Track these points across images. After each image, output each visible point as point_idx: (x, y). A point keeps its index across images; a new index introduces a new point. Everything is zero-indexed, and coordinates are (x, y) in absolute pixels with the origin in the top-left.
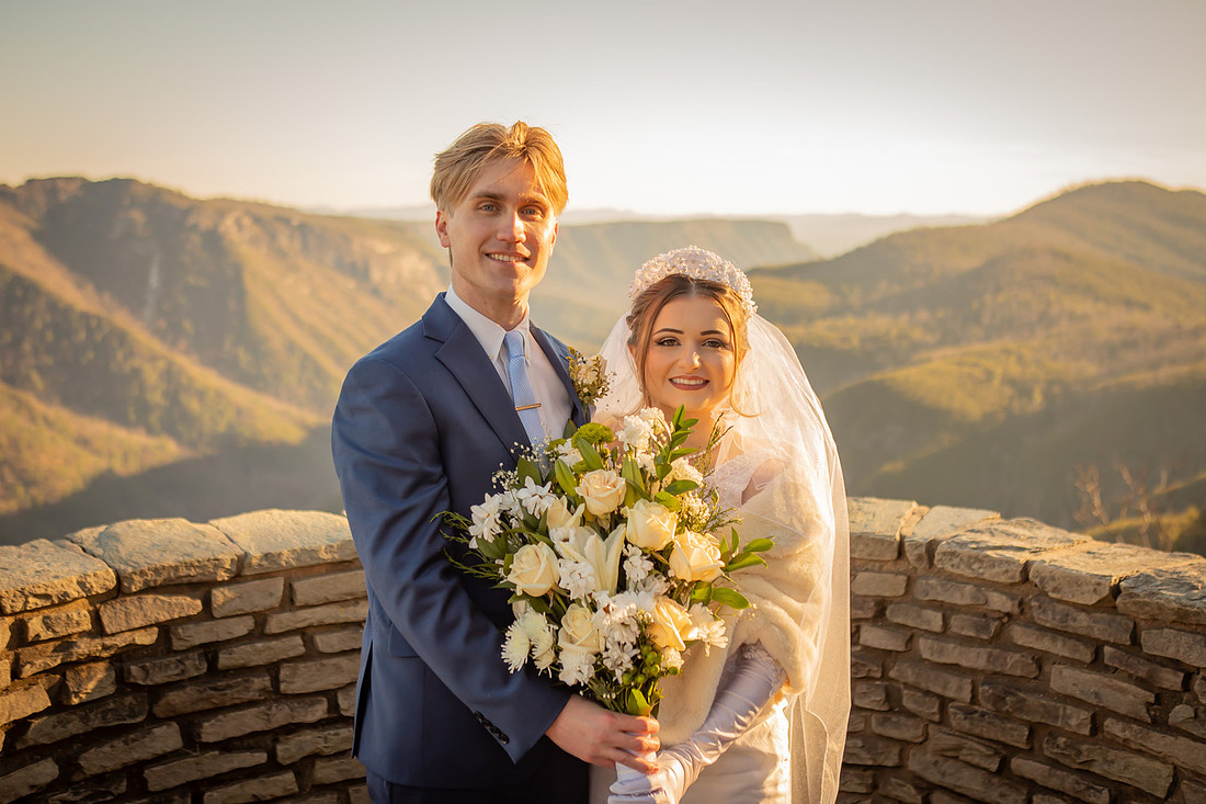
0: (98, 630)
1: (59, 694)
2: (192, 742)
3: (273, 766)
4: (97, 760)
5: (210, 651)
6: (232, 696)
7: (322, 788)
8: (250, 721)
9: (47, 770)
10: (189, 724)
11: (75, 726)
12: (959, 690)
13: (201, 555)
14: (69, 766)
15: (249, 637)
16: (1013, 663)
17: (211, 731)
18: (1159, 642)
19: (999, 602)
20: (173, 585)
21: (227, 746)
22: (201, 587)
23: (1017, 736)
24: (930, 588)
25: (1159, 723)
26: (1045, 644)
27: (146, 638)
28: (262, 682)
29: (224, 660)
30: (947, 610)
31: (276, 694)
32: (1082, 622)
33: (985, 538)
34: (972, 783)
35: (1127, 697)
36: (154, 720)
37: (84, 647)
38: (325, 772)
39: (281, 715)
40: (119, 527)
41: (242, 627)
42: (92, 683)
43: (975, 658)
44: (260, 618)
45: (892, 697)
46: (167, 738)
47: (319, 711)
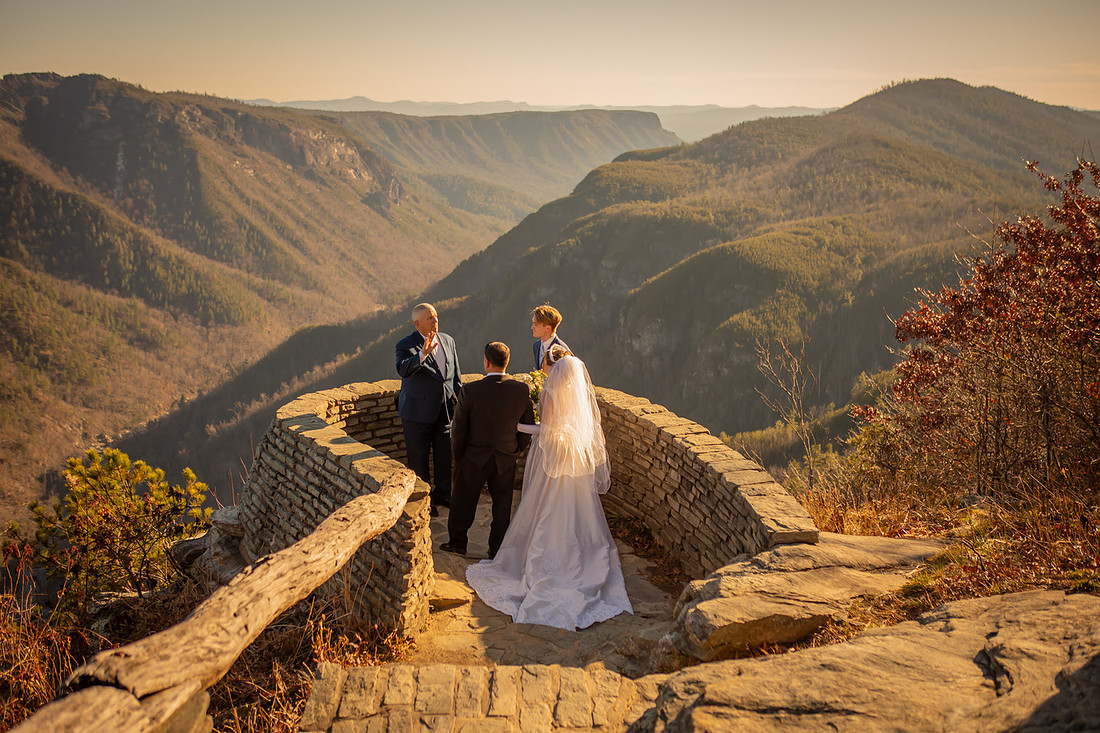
0: (356, 409)
2: (374, 437)
3: (392, 443)
5: (378, 414)
10: (373, 431)
15: (386, 411)
17: (378, 434)
20: (370, 399)
21: (381, 437)
22: (376, 399)
27: (365, 411)
28: (389, 422)
29: (381, 416)
31: (392, 425)
36: (366, 431)
37: (353, 412)
38: (404, 445)
39: (394, 430)
40: (352, 385)
41: (385, 409)
44: (388, 406)
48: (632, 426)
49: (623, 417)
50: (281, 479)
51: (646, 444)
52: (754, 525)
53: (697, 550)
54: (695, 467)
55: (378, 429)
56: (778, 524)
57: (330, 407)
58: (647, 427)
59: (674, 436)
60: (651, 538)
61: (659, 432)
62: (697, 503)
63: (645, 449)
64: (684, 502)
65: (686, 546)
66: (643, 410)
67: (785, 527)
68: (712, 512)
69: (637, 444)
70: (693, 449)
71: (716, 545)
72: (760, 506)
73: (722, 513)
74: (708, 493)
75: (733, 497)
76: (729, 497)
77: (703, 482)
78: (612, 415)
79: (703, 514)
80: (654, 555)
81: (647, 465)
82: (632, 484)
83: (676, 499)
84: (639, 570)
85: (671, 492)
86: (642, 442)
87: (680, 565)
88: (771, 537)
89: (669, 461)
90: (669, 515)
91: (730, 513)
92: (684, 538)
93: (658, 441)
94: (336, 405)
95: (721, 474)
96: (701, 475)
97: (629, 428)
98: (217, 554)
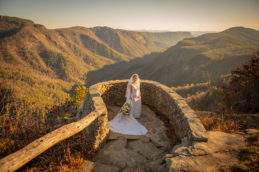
0: (109, 86)
1: (107, 89)
3: (117, 93)
4: (109, 92)
5: (114, 87)
6: (115, 90)
7: (120, 95)
8: (116, 91)
9: (107, 93)
11: (108, 91)
12: (153, 91)
13: (114, 83)
14: (108, 93)
16: (155, 90)
17: (114, 91)
18: (160, 90)
19: (154, 87)
20: (112, 84)
21: (115, 92)
22: (114, 84)
23: (155, 94)
24: (152, 86)
25: (159, 94)
26: (156, 90)
27: (111, 87)
28: (117, 89)
30: (152, 87)
31: (117, 90)
32: (157, 88)
33: (155, 84)
34: (153, 96)
35: (159, 92)
37: (108, 87)
38: (120, 94)
39: (118, 91)
40: (110, 81)
42: (109, 89)
43: (153, 90)
44: (117, 86)
45: (150, 92)
46: (112, 92)
47: (120, 91)
48: (167, 95)
49: (165, 93)
50: (86, 102)
51: (169, 100)
52: (190, 131)
53: (178, 129)
54: (179, 109)
55: (114, 90)
56: (196, 134)
57: (103, 86)
58: (169, 96)
59: (175, 100)
60: (169, 121)
61: (172, 98)
62: (178, 118)
63: (169, 101)
64: (176, 116)
65: (175, 127)
66: (169, 92)
67: (198, 135)
68: (181, 122)
69: (167, 99)
70: (179, 105)
71: (181, 130)
72: (192, 126)
73: (183, 124)
74: (181, 117)
75: (186, 121)
76: (185, 120)
77: (180, 114)
78: (163, 92)
79: (179, 121)
80: (169, 126)
81: (169, 105)
82: (166, 108)
83: (174, 115)
84: (164, 130)
85: (173, 113)
86: (168, 99)
87: (174, 130)
88: (194, 138)
89: (173, 105)
90: (173, 118)
91: (185, 124)
92: (175, 125)
93: (172, 100)
94: (104, 85)
95: (184, 114)
96: (180, 112)
97: (166, 95)
98: (78, 115)
